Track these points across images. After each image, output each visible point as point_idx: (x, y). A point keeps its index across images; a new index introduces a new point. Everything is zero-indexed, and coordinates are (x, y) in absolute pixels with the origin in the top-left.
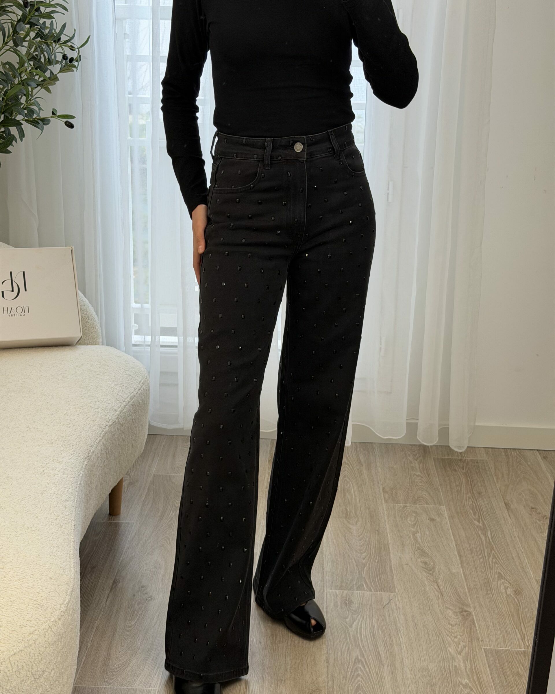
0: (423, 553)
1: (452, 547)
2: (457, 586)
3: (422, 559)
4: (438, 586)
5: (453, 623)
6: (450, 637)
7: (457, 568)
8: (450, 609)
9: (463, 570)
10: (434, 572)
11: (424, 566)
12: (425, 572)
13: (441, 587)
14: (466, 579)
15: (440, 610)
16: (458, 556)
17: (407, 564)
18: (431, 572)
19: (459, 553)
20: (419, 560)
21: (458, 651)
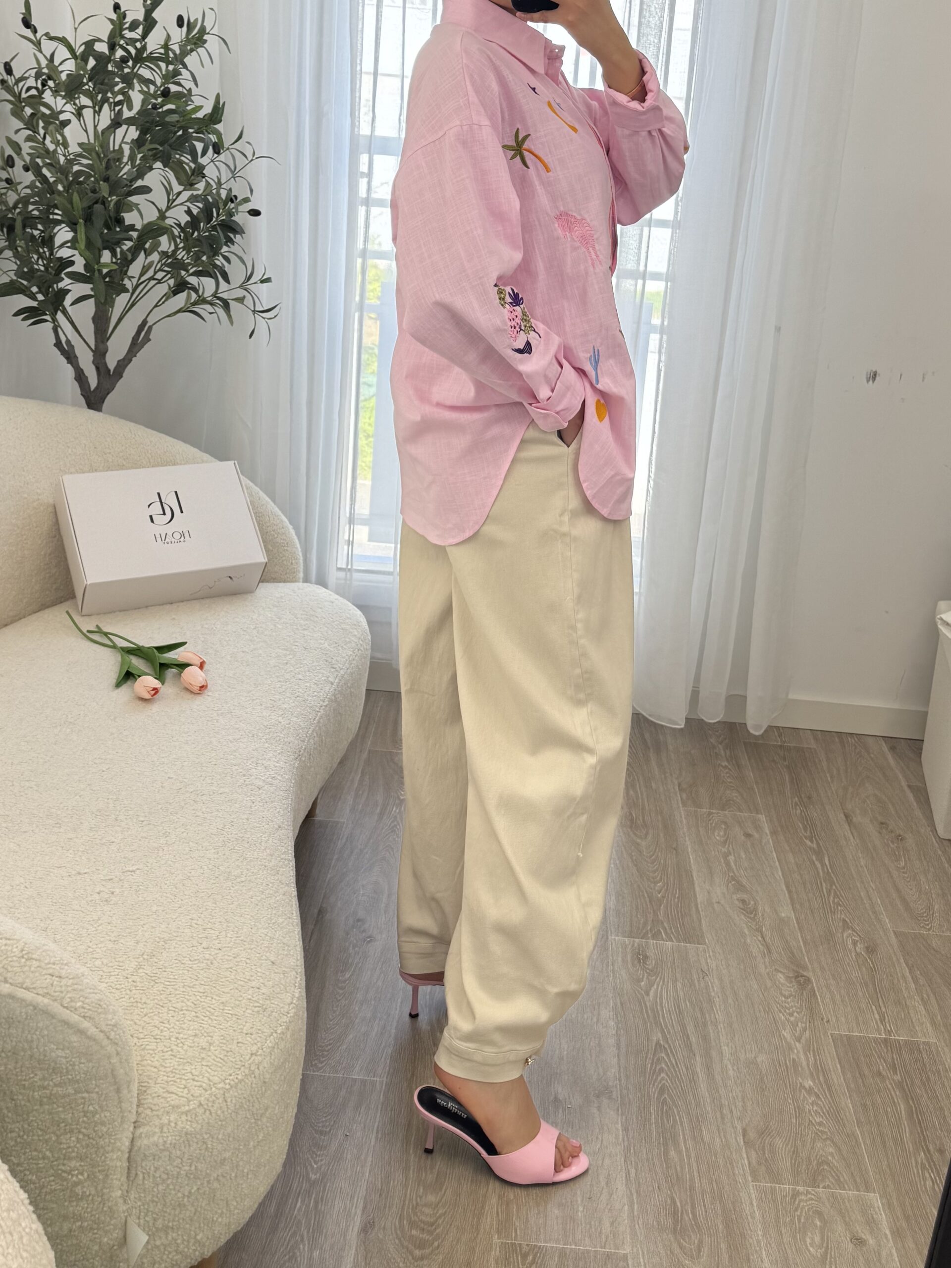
0: (740, 887)
1: (778, 878)
2: (789, 938)
3: (738, 896)
4: (762, 937)
5: (787, 993)
6: (783, 1015)
7: (786, 912)
8: (781, 972)
9: (795, 915)
10: (755, 915)
11: (742, 906)
12: (745, 915)
13: (767, 939)
14: (800, 928)
15: (768, 974)
16: (786, 892)
17: (719, 903)
18: (752, 916)
19: (787, 887)
20: (735, 897)
21: (795, 1036)
